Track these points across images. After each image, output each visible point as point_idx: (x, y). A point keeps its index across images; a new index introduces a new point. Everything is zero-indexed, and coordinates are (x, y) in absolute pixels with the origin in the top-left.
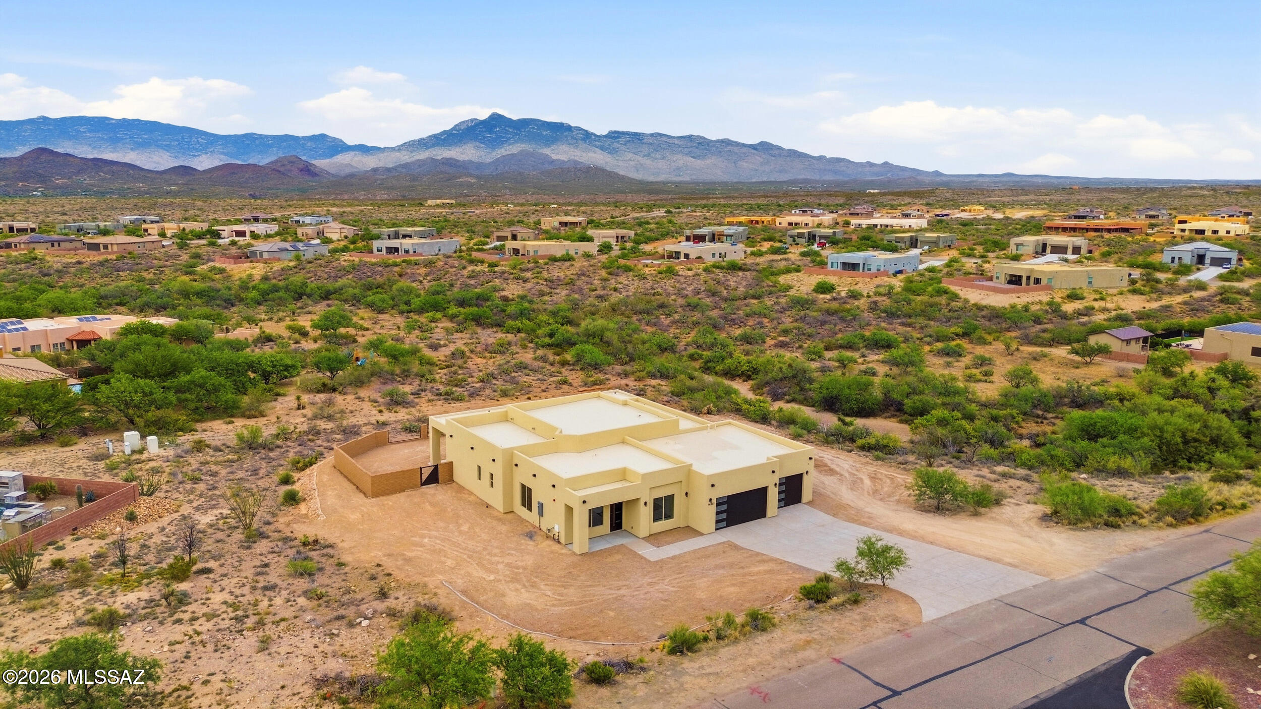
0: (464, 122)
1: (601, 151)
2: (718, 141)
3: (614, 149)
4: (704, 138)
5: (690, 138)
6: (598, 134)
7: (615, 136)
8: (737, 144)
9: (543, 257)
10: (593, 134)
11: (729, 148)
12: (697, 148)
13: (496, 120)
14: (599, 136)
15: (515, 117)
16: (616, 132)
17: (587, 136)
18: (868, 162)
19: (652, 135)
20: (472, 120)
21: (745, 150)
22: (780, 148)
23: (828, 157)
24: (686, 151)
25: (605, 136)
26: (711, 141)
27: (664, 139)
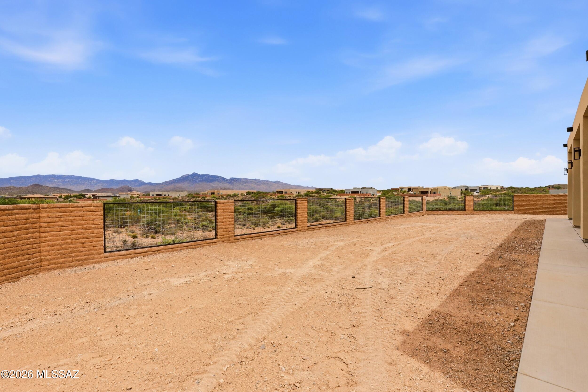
0: (184, 175)
1: (228, 184)
2: (264, 180)
3: (232, 183)
4: (260, 180)
5: (255, 180)
6: (227, 178)
7: (232, 179)
8: (269, 181)
9: (225, 195)
10: (226, 178)
11: (267, 182)
12: (258, 182)
13: (195, 175)
14: (228, 179)
15: (201, 174)
16: (233, 178)
17: (224, 179)
18: (307, 187)
19: (244, 179)
20: (187, 175)
21: (272, 183)
22: (282, 183)
23: (296, 185)
24: (255, 183)
25: (229, 179)
26: (262, 181)
27: (248, 180)
